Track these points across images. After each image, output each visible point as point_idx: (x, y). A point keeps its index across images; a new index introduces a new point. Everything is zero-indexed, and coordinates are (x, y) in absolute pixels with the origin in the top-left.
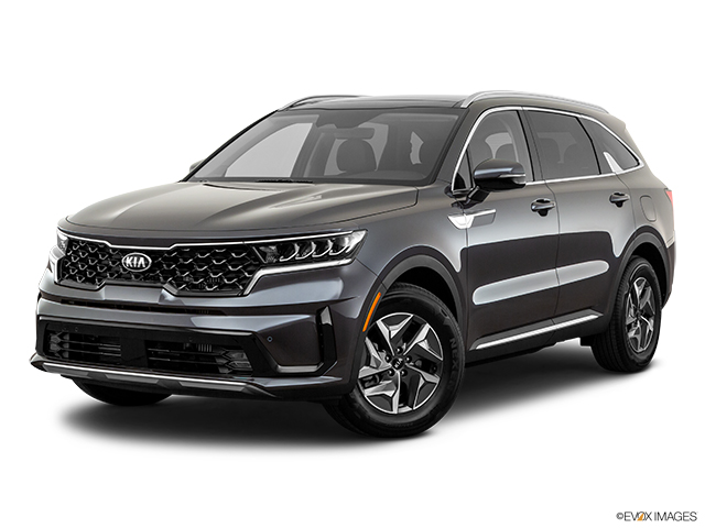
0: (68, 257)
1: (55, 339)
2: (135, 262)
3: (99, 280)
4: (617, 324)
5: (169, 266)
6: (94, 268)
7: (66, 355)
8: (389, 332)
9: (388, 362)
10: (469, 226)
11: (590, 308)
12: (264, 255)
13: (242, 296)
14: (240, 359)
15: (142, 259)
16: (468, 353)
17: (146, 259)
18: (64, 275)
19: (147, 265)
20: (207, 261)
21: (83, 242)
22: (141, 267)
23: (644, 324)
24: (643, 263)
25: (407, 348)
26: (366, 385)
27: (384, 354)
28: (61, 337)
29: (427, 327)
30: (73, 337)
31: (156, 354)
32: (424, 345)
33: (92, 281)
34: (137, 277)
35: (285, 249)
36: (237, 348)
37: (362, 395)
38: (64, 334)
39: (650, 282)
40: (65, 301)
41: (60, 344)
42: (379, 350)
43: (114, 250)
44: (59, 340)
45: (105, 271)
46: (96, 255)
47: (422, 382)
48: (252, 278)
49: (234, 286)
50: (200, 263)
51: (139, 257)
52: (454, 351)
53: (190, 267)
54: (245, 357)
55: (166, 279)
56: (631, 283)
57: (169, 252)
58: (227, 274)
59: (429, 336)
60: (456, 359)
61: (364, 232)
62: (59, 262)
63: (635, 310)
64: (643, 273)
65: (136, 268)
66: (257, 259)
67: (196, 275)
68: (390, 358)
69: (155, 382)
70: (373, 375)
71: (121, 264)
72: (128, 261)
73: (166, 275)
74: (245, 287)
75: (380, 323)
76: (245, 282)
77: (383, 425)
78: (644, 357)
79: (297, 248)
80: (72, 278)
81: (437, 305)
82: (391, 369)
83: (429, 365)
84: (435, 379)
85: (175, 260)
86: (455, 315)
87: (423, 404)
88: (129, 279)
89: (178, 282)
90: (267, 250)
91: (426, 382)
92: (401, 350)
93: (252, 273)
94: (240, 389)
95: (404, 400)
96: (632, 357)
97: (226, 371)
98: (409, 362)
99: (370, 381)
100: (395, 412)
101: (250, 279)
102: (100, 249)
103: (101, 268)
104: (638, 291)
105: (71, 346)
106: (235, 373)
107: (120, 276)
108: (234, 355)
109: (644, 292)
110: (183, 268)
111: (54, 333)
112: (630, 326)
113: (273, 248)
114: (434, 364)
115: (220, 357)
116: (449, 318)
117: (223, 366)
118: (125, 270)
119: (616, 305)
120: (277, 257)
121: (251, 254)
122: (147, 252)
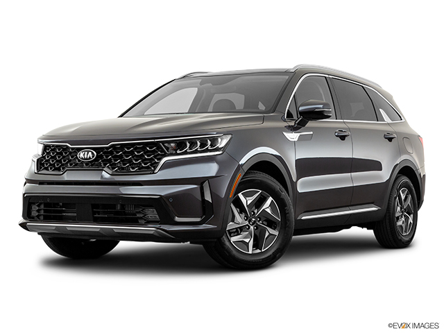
0: (44, 157)
1: (35, 208)
2: (86, 155)
3: (63, 168)
4: (389, 215)
5: (107, 157)
6: (60, 161)
7: (42, 218)
8: (246, 201)
9: (246, 220)
10: (296, 140)
11: (372, 203)
12: (167, 149)
13: (154, 173)
14: (152, 213)
15: (90, 153)
16: (296, 220)
17: (93, 153)
18: (41, 168)
19: (93, 157)
20: (132, 153)
21: (53, 146)
22: (90, 158)
23: (407, 219)
24: (405, 179)
25: (258, 212)
26: (232, 235)
27: (243, 215)
28: (38, 206)
29: (270, 200)
30: (46, 205)
31: (99, 213)
32: (268, 211)
33: (59, 169)
34: (87, 164)
35: (181, 145)
36: (151, 206)
37: (230, 241)
38: (41, 204)
39: (410, 192)
40: (41, 183)
41: (38, 211)
42: (240, 212)
43: (73, 149)
44: (37, 208)
45: (67, 163)
46: (61, 154)
47: (267, 234)
48: (159, 163)
49: (148, 168)
50: (127, 154)
51: (88, 152)
52: (287, 215)
53: (121, 157)
54: (155, 212)
55: (105, 165)
56: (398, 191)
57: (107, 148)
58: (144, 161)
59: (272, 205)
60: (289, 220)
61: (230, 136)
62: (38, 160)
63: (401, 209)
64: (405, 185)
66: (164, 151)
67: (124, 162)
68: (247, 218)
69: (98, 230)
70: (236, 228)
71: (77, 158)
72: (82, 155)
73: (105, 162)
74: (155, 168)
75: (240, 195)
76: (155, 165)
77: (243, 260)
78: (407, 239)
79: (188, 145)
80: (46, 169)
81: (276, 185)
82: (247, 225)
83: (271, 223)
84: (276, 233)
85: (111, 153)
86: (288, 192)
87: (268, 248)
88: (82, 166)
89: (113, 166)
90: (169, 146)
91: (270, 234)
92: (254, 213)
93: (160, 159)
94: (152, 232)
95: (256, 246)
96: (400, 238)
97: (143, 222)
98: (259, 221)
99: (234, 232)
100: (250, 252)
102: (64, 150)
103: (64, 161)
104: (403, 197)
105: (45, 211)
106: (148, 222)
107: (76, 165)
108: (149, 211)
109: (406, 198)
110: (116, 158)
111: (34, 204)
112: (398, 218)
113: (172, 145)
114: (275, 223)
115: (139, 212)
116: (284, 194)
117: (141, 218)
118: (79, 161)
119: (389, 203)
120: (176, 150)
121: (159, 148)
122: (94, 149)
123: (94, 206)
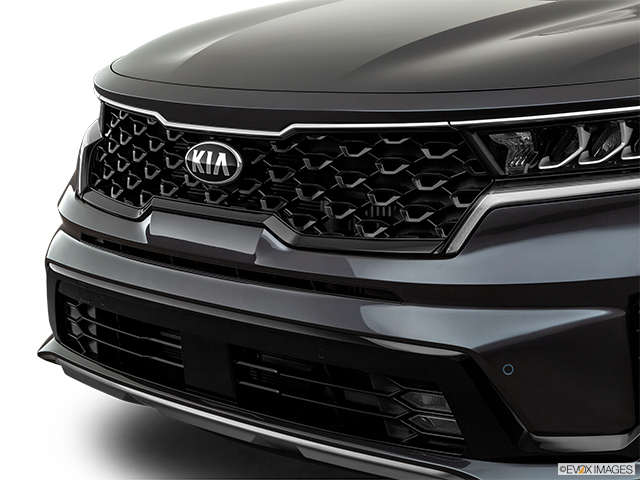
0: (103, 142)
1: (75, 311)
2: (209, 162)
3: (146, 197)
5: (280, 174)
6: (140, 169)
7: (94, 347)
12: (501, 153)
13: (444, 256)
14: (434, 410)
15: (222, 159)
17: (230, 156)
19: (232, 169)
20: (366, 165)
21: (124, 112)
22: (221, 176)
28: (82, 310)
30: (102, 316)
33: (132, 197)
34: (214, 195)
35: (553, 139)
36: (430, 386)
38: (88, 306)
40: (88, 237)
41: (84, 325)
43: (174, 132)
44: (81, 316)
45: (157, 179)
46: (143, 142)
48: (469, 212)
49: (424, 230)
50: (349, 169)
51: (216, 151)
53: (325, 178)
54: (446, 407)
55: (272, 203)
57: (279, 141)
58: (410, 198)
65: (211, 177)
66: (481, 164)
67: (341, 198)
71: (183, 164)
72: (196, 159)
74: (452, 230)
76: (451, 220)
79: (584, 136)
80: (105, 187)
85: (294, 160)
88: (201, 199)
89: (298, 214)
90: (511, 143)
93: (471, 197)
101: (465, 214)
102: (150, 131)
105: (101, 333)
107: (183, 193)
108: (426, 398)
110: (310, 180)
113: (525, 136)
118: (192, 180)
120: (534, 159)
121: (466, 150)
122: (235, 141)
123: (236, 352)
